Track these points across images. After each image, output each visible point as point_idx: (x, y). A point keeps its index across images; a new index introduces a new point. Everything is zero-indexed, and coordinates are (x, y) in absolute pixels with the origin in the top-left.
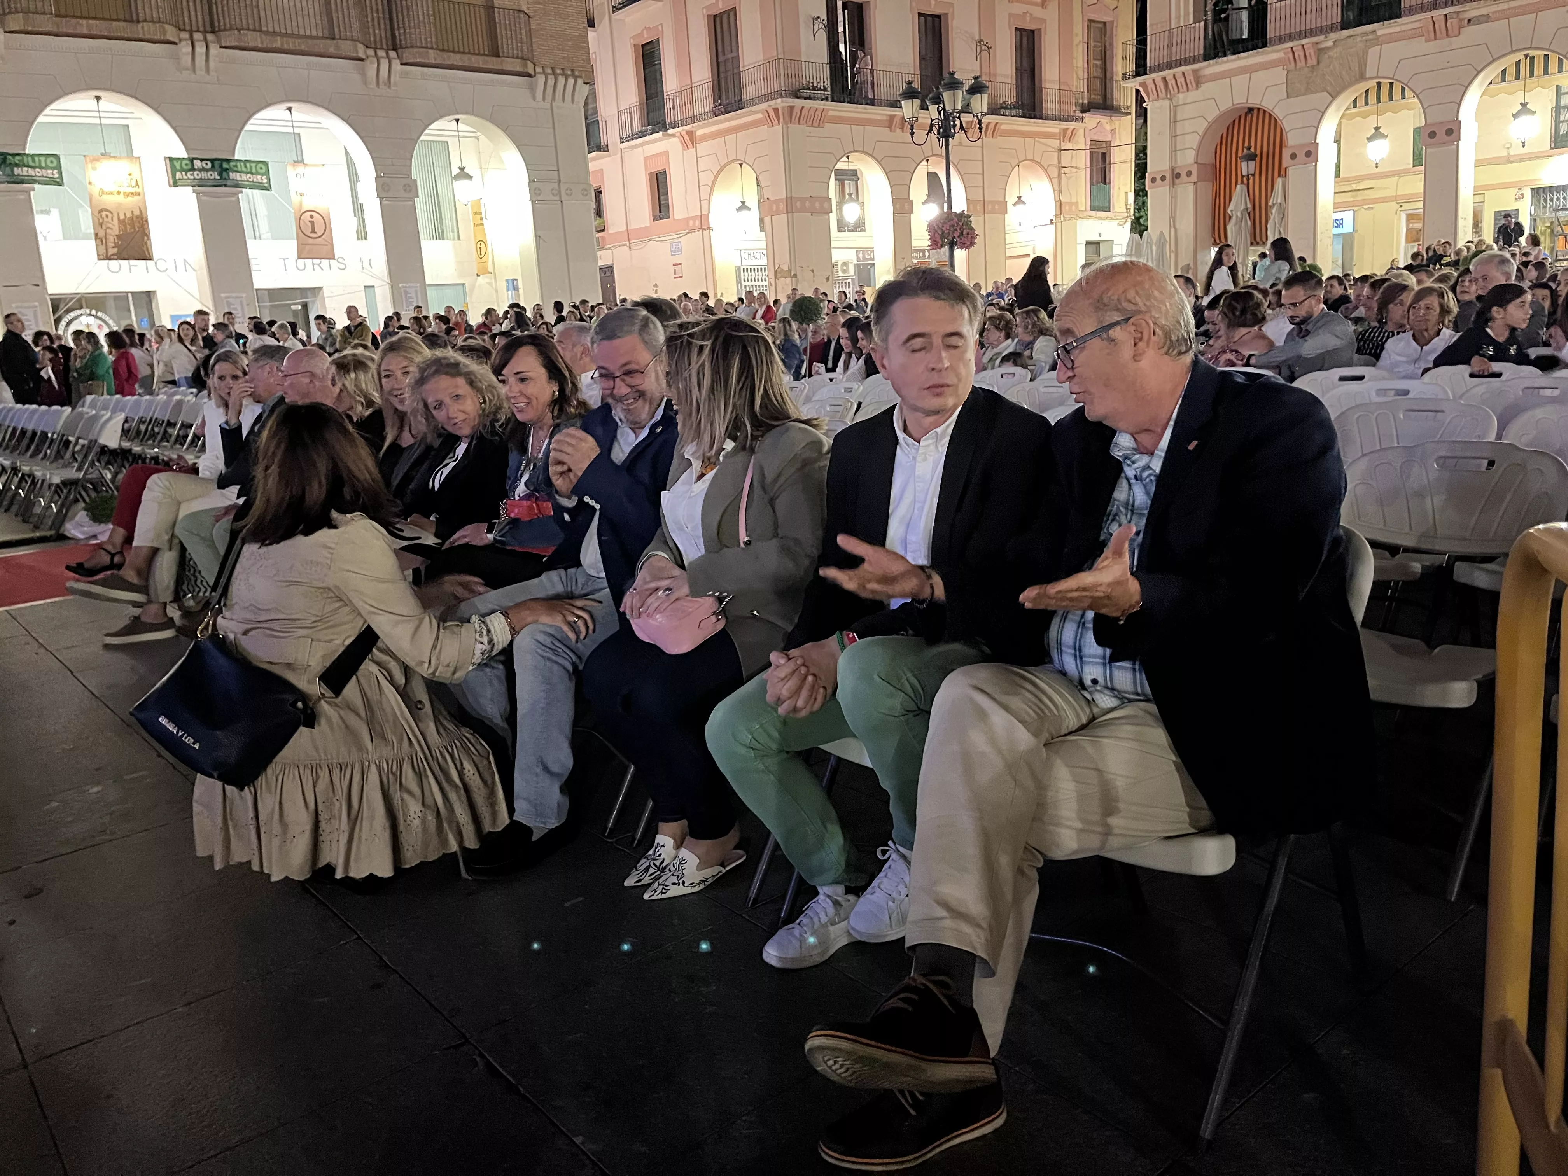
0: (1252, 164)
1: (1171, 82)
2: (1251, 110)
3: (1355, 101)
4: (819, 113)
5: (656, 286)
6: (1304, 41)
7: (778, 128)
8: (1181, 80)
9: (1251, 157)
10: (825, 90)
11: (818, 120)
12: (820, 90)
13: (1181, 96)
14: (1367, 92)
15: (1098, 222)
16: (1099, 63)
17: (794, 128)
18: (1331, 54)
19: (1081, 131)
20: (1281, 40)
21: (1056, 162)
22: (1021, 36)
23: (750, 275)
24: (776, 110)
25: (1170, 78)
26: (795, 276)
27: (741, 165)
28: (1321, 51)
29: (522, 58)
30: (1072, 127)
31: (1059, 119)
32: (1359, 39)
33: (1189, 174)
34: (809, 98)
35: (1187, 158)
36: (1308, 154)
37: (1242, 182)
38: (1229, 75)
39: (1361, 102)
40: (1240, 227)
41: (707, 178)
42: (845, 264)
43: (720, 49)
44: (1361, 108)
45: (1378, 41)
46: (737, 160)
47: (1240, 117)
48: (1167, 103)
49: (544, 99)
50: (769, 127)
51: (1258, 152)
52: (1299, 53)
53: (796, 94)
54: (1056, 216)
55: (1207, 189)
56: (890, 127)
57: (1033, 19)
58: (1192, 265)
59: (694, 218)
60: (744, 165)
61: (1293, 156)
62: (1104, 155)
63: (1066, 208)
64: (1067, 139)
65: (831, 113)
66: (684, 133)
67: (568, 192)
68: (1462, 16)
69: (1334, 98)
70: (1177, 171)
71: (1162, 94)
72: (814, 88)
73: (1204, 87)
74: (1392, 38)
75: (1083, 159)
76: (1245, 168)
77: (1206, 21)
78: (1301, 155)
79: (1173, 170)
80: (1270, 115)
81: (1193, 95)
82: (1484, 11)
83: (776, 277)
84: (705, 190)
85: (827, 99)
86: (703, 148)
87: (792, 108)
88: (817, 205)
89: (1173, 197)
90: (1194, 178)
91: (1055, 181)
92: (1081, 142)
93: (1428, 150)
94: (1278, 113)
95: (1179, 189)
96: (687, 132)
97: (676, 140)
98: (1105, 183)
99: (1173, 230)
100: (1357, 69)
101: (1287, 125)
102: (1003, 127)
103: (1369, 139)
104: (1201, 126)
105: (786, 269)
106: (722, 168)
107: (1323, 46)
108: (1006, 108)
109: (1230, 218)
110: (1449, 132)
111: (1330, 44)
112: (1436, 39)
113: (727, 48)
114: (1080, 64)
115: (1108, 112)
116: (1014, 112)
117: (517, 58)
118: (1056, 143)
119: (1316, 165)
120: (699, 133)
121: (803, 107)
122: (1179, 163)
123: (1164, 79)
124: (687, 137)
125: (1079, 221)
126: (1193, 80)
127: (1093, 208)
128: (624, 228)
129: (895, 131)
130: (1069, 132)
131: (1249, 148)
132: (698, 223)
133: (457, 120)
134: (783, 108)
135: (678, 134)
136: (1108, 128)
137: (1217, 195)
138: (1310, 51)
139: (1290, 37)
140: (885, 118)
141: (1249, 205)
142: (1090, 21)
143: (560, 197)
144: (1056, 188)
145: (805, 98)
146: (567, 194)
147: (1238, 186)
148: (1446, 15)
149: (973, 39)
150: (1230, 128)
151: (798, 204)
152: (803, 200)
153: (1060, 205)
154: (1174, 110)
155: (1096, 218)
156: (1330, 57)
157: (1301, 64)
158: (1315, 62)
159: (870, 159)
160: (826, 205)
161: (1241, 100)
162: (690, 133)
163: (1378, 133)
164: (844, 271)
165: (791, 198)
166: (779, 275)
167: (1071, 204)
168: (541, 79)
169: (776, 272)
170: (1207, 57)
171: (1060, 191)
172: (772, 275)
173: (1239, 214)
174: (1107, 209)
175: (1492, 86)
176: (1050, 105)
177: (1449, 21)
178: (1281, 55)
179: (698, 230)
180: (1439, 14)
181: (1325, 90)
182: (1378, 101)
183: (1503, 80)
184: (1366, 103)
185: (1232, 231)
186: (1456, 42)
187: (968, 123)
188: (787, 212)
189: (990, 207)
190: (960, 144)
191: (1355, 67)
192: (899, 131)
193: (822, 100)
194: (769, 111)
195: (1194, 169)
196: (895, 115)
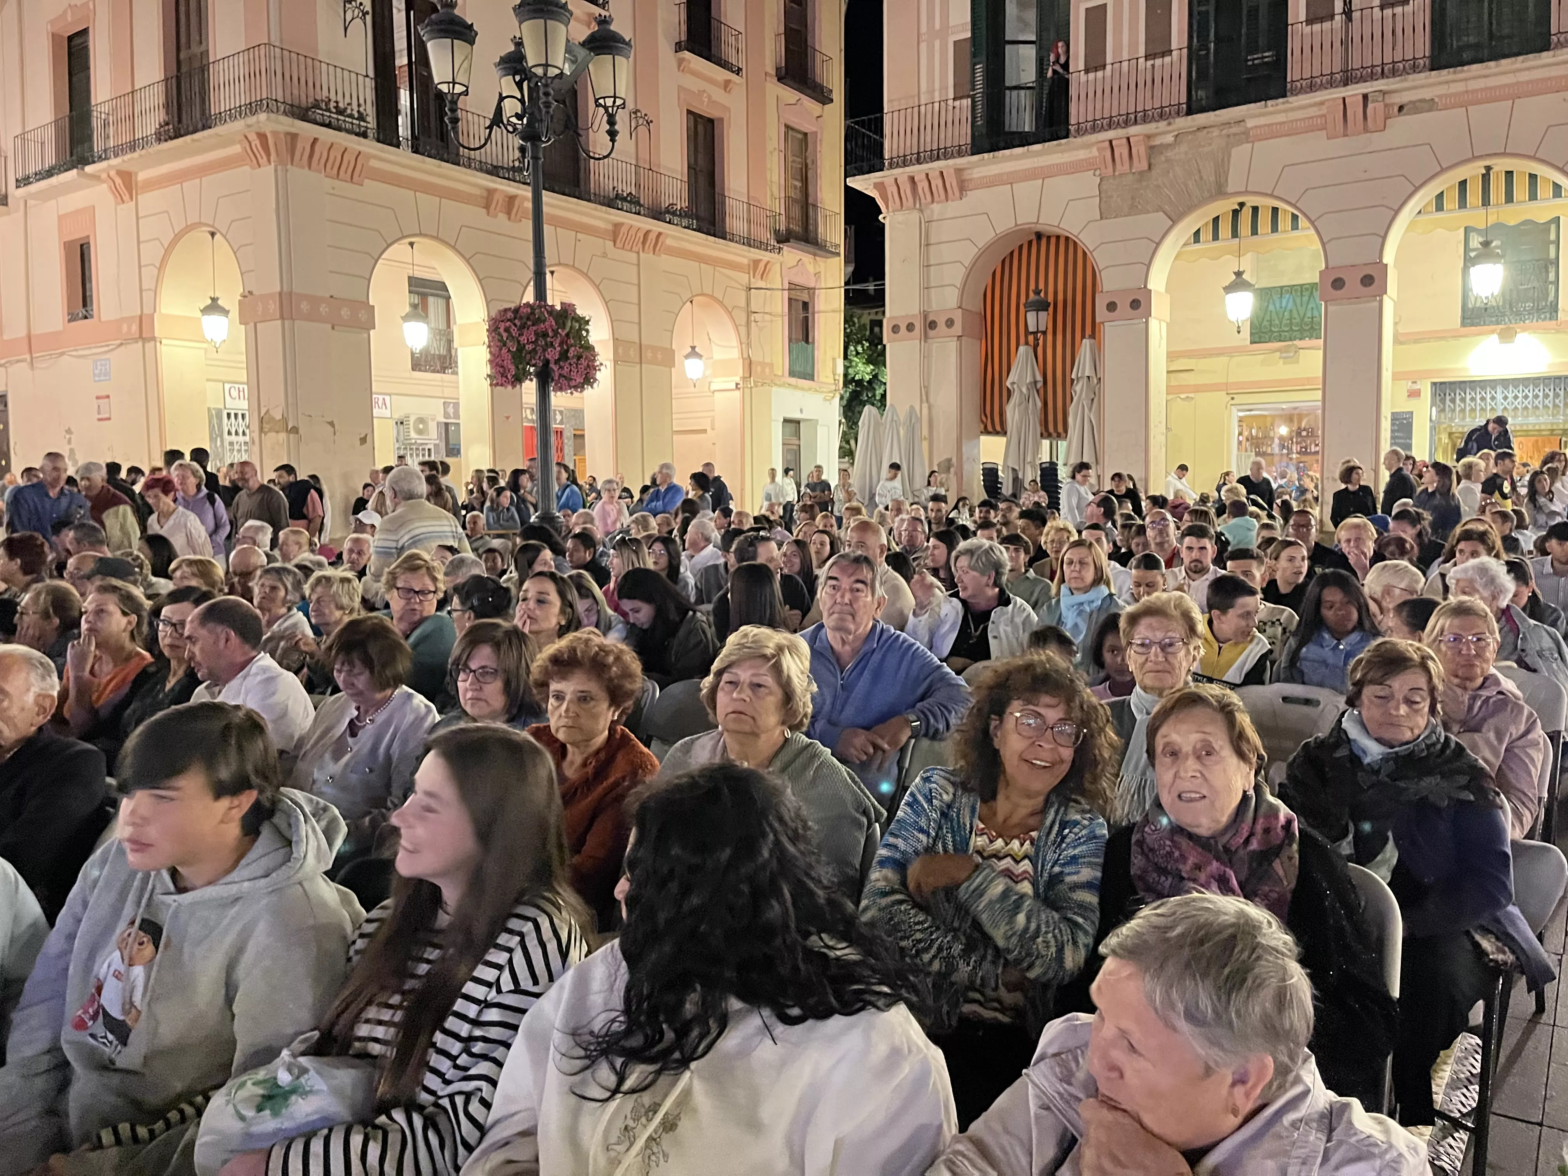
0: (1043, 314)
1: (922, 185)
2: (1039, 235)
3: (1197, 235)
4: (350, 157)
5: (69, 431)
6: (1133, 130)
7: (268, 171)
8: (937, 182)
9: (1041, 306)
10: (361, 117)
11: (350, 171)
12: (351, 116)
13: (935, 206)
14: (1216, 220)
15: (799, 393)
16: (799, 184)
17: (298, 174)
18: (1170, 154)
19: (777, 267)
20: (1095, 127)
21: (743, 304)
22: (696, 122)
24: (262, 137)
25: (920, 178)
26: (295, 430)
27: (213, 234)
28: (1153, 148)
30: (766, 259)
31: (749, 242)
32: (1216, 132)
33: (950, 323)
34: (329, 126)
35: (947, 300)
36: (1135, 304)
37: (1027, 343)
38: (1010, 179)
40: (1027, 408)
41: (152, 253)
42: (421, 420)
43: (183, 40)
45: (1246, 137)
46: (200, 224)
47: (1021, 247)
48: (915, 216)
50: (253, 168)
51: (1050, 299)
52: (1121, 150)
53: (302, 113)
54: (744, 378)
55: (975, 349)
56: (487, 207)
57: (712, 102)
58: (954, 460)
59: (129, 320)
60: (218, 236)
61: (1112, 307)
62: (805, 305)
63: (756, 370)
64: (758, 276)
65: (374, 163)
66: (113, 173)
68: (1390, 99)
69: (1174, 222)
70: (931, 318)
71: (909, 201)
72: (341, 112)
73: (973, 196)
74: (1273, 133)
75: (779, 304)
76: (1031, 320)
77: (973, 98)
78: (1123, 305)
79: (925, 317)
80: (1075, 243)
81: (954, 207)
82: (1426, 94)
83: (261, 429)
84: (149, 273)
85: (364, 135)
86: (148, 200)
87: (294, 137)
88: (345, 313)
89: (926, 357)
90: (957, 329)
91: (743, 330)
92: (776, 280)
93: (1330, 308)
94: (1087, 240)
95: (935, 345)
96: (119, 173)
97: (104, 188)
98: (807, 341)
99: (925, 405)
100: (1212, 179)
101: (1100, 259)
102: (669, 242)
103: (1229, 289)
104: (969, 254)
105: (278, 417)
106: (177, 238)
107: (1157, 142)
108: (674, 214)
109: (1009, 393)
110: (1367, 280)
111: (1169, 139)
112: (1345, 135)
113: (195, 36)
114: (775, 178)
115: (811, 248)
116: (685, 222)
118: (744, 278)
119: (1147, 322)
120: (140, 173)
121: (314, 139)
122: (934, 307)
123: (912, 179)
124: (118, 181)
125: (775, 389)
126: (955, 184)
127: (792, 374)
128: (23, 333)
129: (496, 216)
130: (761, 266)
131: (1037, 293)
132: (135, 328)
134: (275, 133)
135: (104, 176)
136: (811, 268)
137: (988, 359)
138: (1139, 149)
139: (1112, 123)
140: (478, 192)
141: (1039, 378)
142: (787, 127)
144: (744, 339)
145: (323, 125)
147: (1022, 349)
148: (1365, 97)
150: (1007, 261)
151: (304, 306)
152: (315, 301)
153: (749, 365)
154: (926, 228)
155: (796, 387)
156: (1167, 160)
157: (1123, 167)
158: (1145, 165)
159: (450, 253)
160: (363, 316)
161: (1027, 217)
162: (127, 177)
163: (1239, 283)
164: (420, 432)
165: (290, 293)
166: (266, 427)
167: (763, 364)
169: (261, 420)
170: (977, 148)
171: (749, 345)
172: (255, 426)
173: (1024, 390)
174: (810, 376)
175: (1422, 217)
176: (736, 223)
177: (1370, 106)
178: (1095, 152)
179: (136, 340)
180: (1355, 91)
181: (1160, 209)
182: (1235, 234)
183: (1440, 208)
184: (1216, 237)
185: (1013, 413)
186: (1377, 140)
187: (617, 226)
188: (282, 318)
189: (649, 354)
190: (605, 255)
191: (1209, 176)
192: (502, 216)
193: (348, 131)
194: (253, 137)
195: (958, 317)
196: (496, 190)
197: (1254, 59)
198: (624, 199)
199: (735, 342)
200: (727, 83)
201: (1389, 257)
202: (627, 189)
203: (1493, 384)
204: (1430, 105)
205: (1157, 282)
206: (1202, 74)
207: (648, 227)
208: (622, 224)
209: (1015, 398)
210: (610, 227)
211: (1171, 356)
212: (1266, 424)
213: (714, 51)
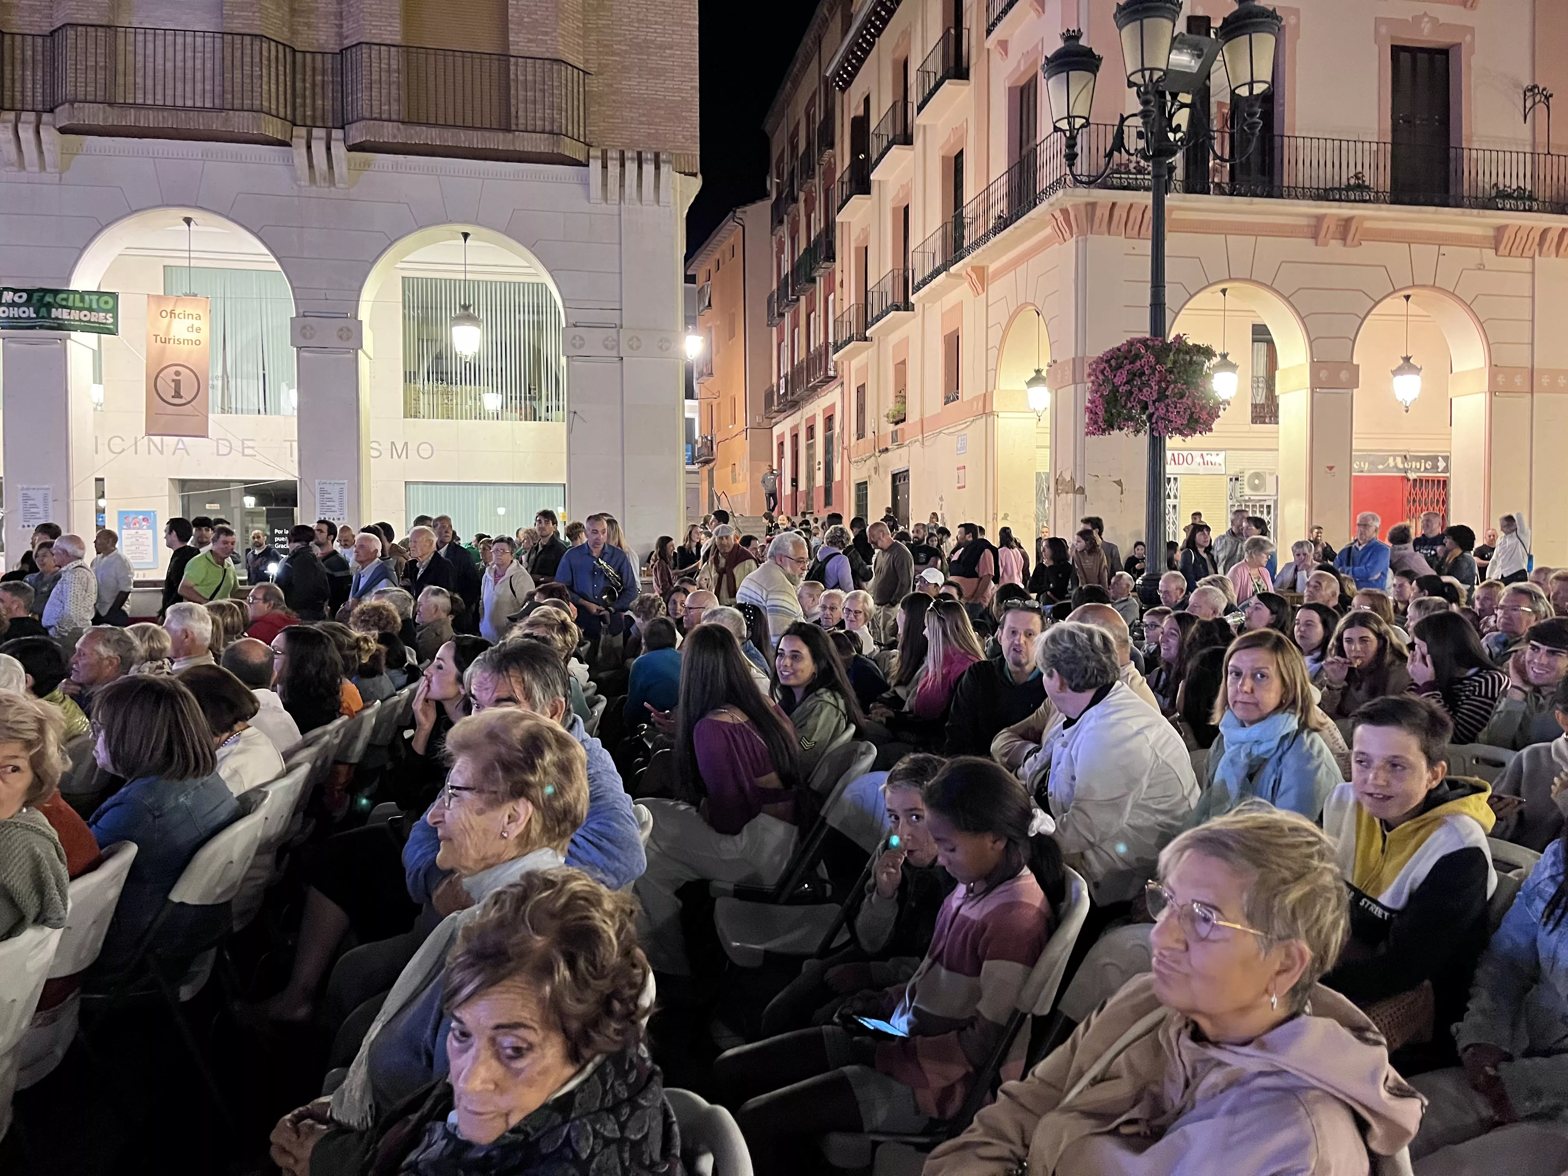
5: (941, 499)
7: (1071, 241)
17: (1099, 240)
24: (1065, 212)
26: (1081, 491)
27: (1038, 313)
29: (551, 133)
34: (1128, 187)
41: (995, 336)
42: (1257, 475)
46: (1026, 304)
49: (606, 199)
50: (1059, 245)
53: (1101, 182)
56: (1315, 237)
59: (978, 398)
66: (969, 269)
67: (634, 343)
84: (993, 353)
86: (994, 290)
87: (1092, 206)
96: (974, 269)
97: (965, 283)
105: (1069, 477)
106: (1012, 319)
113: (1032, 132)
117: (543, 132)
120: (992, 268)
121: (1114, 204)
128: (921, 416)
129: (1326, 245)
132: (982, 405)
133: (466, 236)
134: (1075, 207)
135: (964, 273)
140: (1304, 222)
143: (618, 351)
145: (1124, 188)
146: (631, 347)
149: (1516, 85)
159: (1267, 295)
162: (980, 272)
164: (1255, 488)
165: (1083, 358)
166: (1060, 489)
168: (595, 166)
169: (1056, 484)
179: (981, 416)
187: (1500, 230)
188: (1075, 382)
189: (1545, 380)
190: (1481, 267)
192: (1335, 244)
194: (1058, 214)
196: (1324, 216)
198: (1509, 196)
202: (1519, 182)
207: (1546, 225)
208: (1505, 227)
210: (1491, 233)
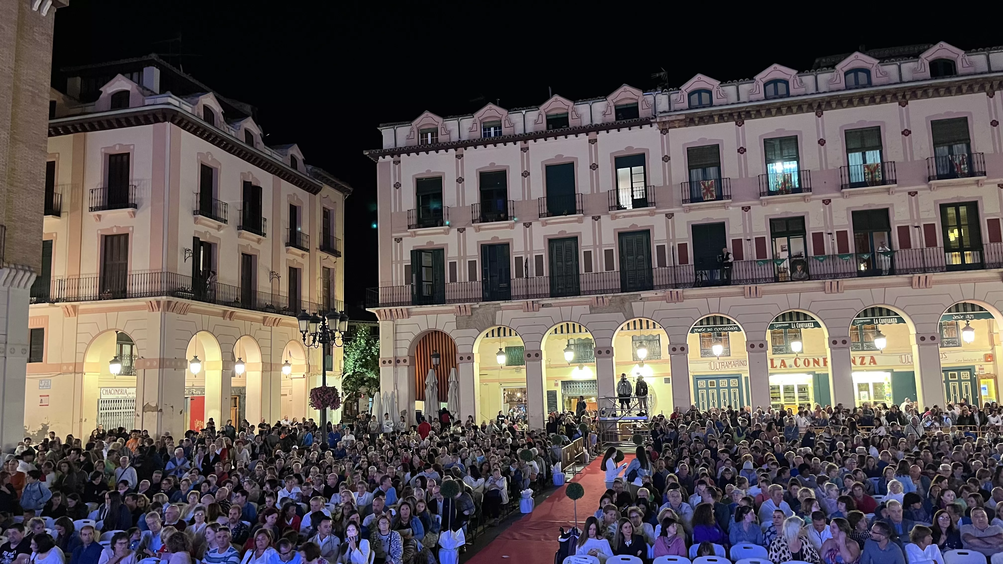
0: (438, 359)
1: (394, 313)
2: (435, 332)
3: (487, 335)
4: (185, 306)
6: (466, 304)
7: (158, 314)
8: (400, 312)
9: (437, 356)
11: (184, 311)
13: (399, 320)
14: (493, 331)
16: (327, 290)
17: (170, 314)
18: (478, 311)
20: (454, 301)
22: (291, 271)
23: (105, 405)
24: (158, 303)
25: (393, 310)
26: (161, 410)
28: (472, 309)
32: (491, 307)
33: (405, 361)
34: (182, 297)
35: (403, 353)
36: (469, 358)
37: (432, 368)
38: (426, 313)
39: (490, 335)
40: (432, 391)
41: (85, 338)
43: (108, 256)
44: (490, 337)
45: (500, 308)
46: (116, 329)
47: (429, 334)
48: (391, 323)
51: (441, 353)
52: (463, 309)
53: (173, 294)
54: (307, 373)
56: (224, 317)
57: (298, 263)
58: (407, 410)
59: (67, 365)
61: (461, 358)
63: (311, 368)
65: (192, 307)
66: (69, 306)
67: (12, 351)
68: (540, 303)
69: (480, 333)
70: (398, 359)
71: (389, 318)
72: (185, 291)
73: (412, 317)
74: (508, 308)
76: (434, 360)
77: (412, 285)
78: (465, 358)
79: (396, 358)
80: (449, 336)
81: (406, 321)
82: (549, 302)
83: (143, 411)
84: (82, 346)
86: (84, 317)
87: (169, 302)
88: (179, 364)
89: (396, 373)
90: (408, 363)
91: (307, 352)
94: (453, 335)
95: (399, 369)
96: (72, 306)
97: (60, 311)
98: (330, 356)
99: (396, 391)
101: (457, 342)
102: (283, 321)
103: (498, 354)
104: (411, 337)
105: (154, 405)
106: (100, 334)
107: (474, 307)
108: (284, 310)
109: (426, 386)
110: (537, 355)
111: (478, 306)
112: (528, 312)
113: (117, 257)
114: (319, 289)
116: (290, 313)
119: (473, 362)
120: (81, 307)
121: (177, 302)
122: (399, 355)
123: (390, 310)
124: (71, 310)
126: (406, 314)
129: (226, 320)
131: (436, 351)
132: (71, 368)
134: (163, 302)
135: (63, 306)
138: (468, 309)
139: (460, 301)
140: (221, 312)
141: (436, 381)
142: (324, 267)
143: (5, 354)
144: (307, 357)
145: (179, 297)
146: (11, 353)
147: (430, 370)
148: (533, 302)
149: (269, 270)
150: (425, 338)
151: (167, 363)
152: (170, 360)
153: (309, 367)
154: (395, 327)
156: (478, 313)
157: (463, 314)
158: (470, 314)
159: (211, 336)
160: (184, 364)
161: (432, 327)
162: (74, 307)
163: (500, 352)
165: (163, 358)
166: (146, 409)
167: (314, 366)
168: (5, 271)
169: (144, 407)
170: (414, 303)
171: (309, 359)
172: (140, 409)
173: (431, 386)
174: (331, 370)
175: (551, 336)
177: (534, 305)
178: (454, 308)
179: (71, 373)
180: (530, 301)
181: (476, 328)
182: (499, 335)
183: (556, 333)
184: (493, 336)
185: (428, 392)
186: (537, 314)
188: (159, 368)
189: (273, 367)
190: (260, 329)
191: (490, 319)
192: (228, 319)
193: (188, 299)
194: (154, 302)
195: (408, 359)
196: (228, 310)
197: (502, 285)
198: (268, 308)
199: (303, 357)
200: (303, 255)
201: (542, 348)
202: (269, 303)
203: (578, 382)
204: (550, 305)
205: (475, 350)
206: (486, 287)
207: (276, 317)
208: (266, 317)
209: (429, 387)
210: (263, 319)
211: (481, 370)
212: (514, 392)
213: (298, 244)
